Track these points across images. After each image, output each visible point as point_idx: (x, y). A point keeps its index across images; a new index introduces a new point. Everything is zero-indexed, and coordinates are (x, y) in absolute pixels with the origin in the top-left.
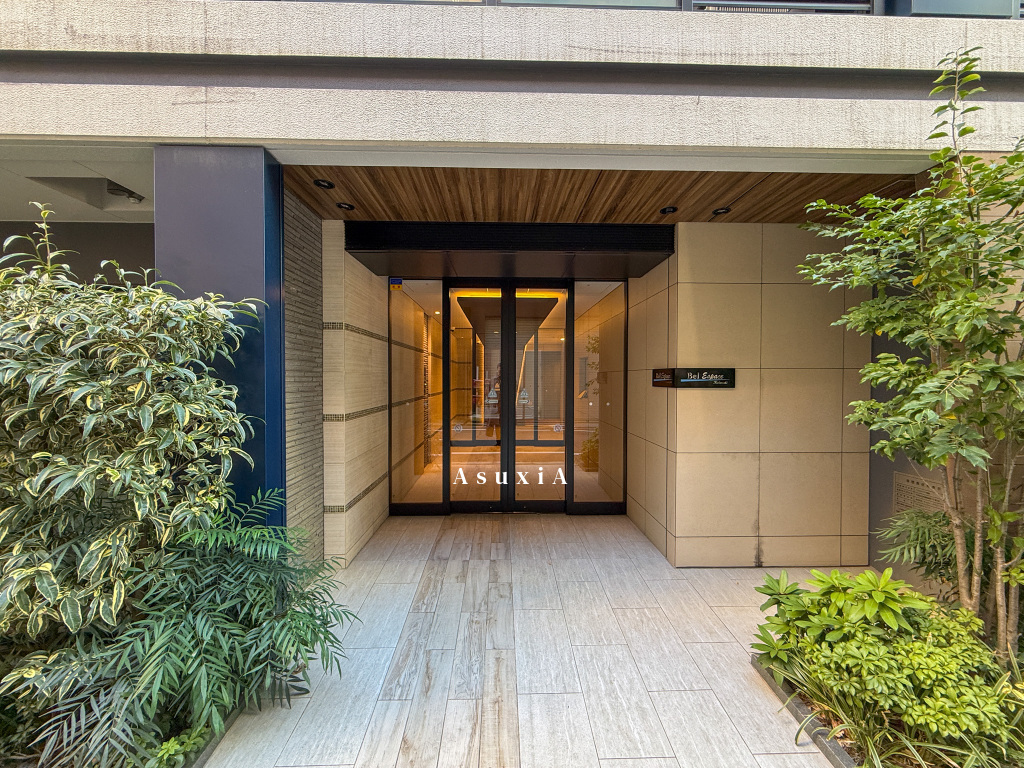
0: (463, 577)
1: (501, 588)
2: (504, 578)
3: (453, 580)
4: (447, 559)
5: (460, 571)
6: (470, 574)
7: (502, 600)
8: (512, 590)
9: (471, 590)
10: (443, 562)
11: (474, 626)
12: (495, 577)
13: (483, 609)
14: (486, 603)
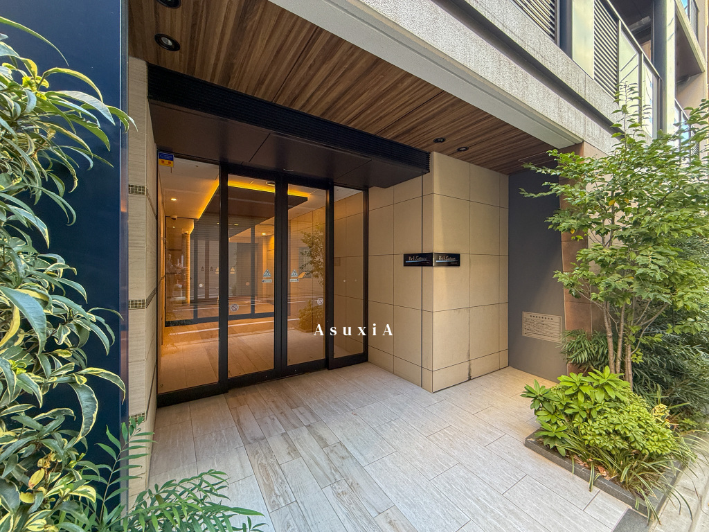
0: (293, 451)
1: (335, 449)
2: (331, 441)
3: (287, 458)
4: (264, 438)
5: (286, 446)
6: (298, 446)
7: (346, 461)
8: (347, 449)
9: (312, 461)
10: (262, 442)
11: (345, 498)
12: (323, 442)
13: (337, 477)
14: (336, 470)
